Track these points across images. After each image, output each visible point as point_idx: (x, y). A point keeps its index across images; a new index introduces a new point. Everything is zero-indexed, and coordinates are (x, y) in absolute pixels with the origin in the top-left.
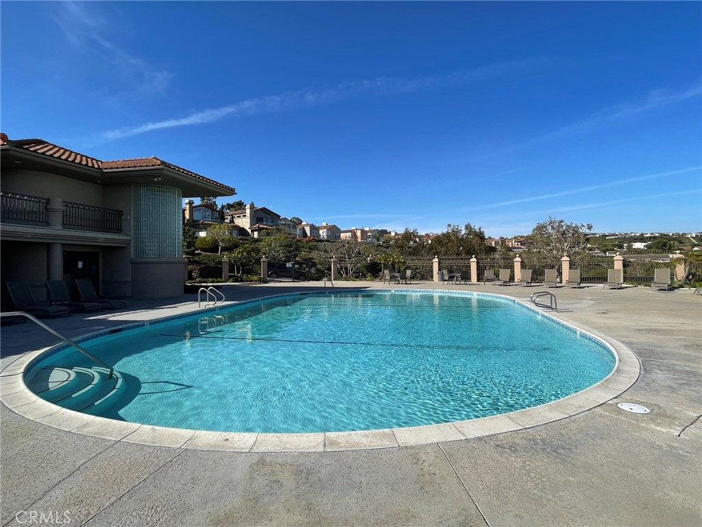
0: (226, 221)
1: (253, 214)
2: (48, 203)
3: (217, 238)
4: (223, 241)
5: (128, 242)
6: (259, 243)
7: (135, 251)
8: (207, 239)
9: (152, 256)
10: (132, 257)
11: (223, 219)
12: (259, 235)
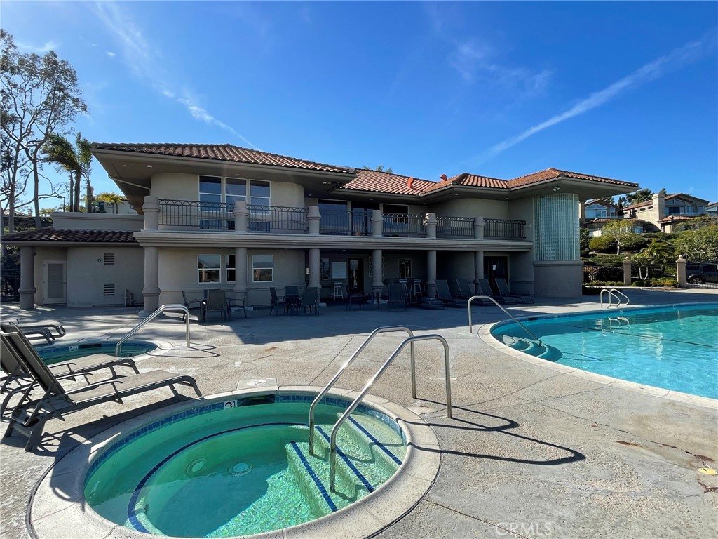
0: (625, 216)
1: (664, 204)
2: (474, 221)
3: (614, 237)
4: (622, 240)
5: (531, 248)
6: (673, 240)
7: (537, 254)
8: (603, 239)
9: (552, 259)
10: (534, 260)
11: (621, 213)
12: (673, 229)
